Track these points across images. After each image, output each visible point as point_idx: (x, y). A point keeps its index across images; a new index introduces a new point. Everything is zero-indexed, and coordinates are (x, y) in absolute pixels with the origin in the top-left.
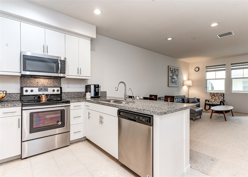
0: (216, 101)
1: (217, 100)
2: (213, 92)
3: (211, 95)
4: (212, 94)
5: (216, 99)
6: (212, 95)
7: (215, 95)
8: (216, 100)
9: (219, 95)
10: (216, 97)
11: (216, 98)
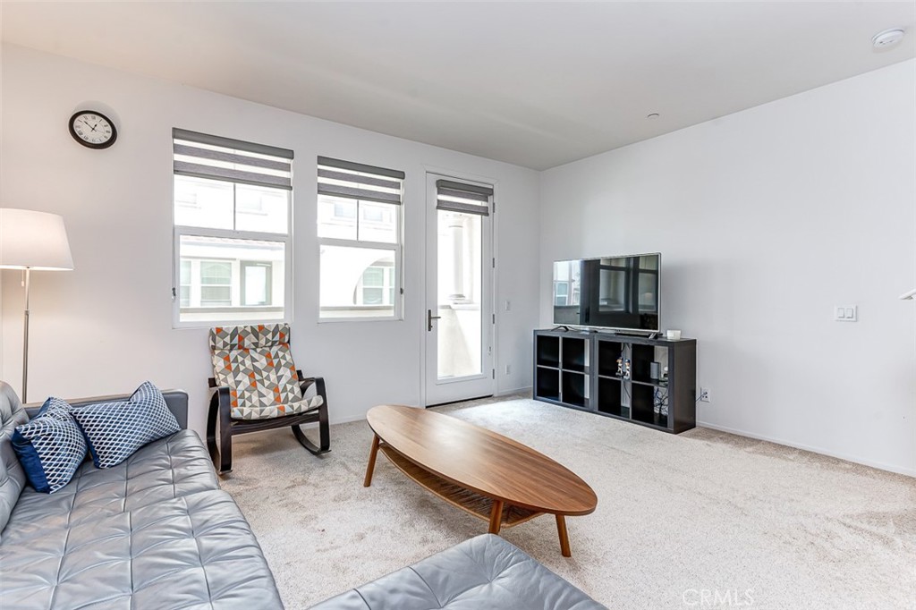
0: (262, 382)
1: (265, 374)
2: (229, 321)
3: (220, 344)
4: (227, 339)
5: (257, 370)
6: (225, 344)
7: (247, 343)
8: (258, 377)
9: (267, 341)
10: (256, 356)
11: (253, 360)
